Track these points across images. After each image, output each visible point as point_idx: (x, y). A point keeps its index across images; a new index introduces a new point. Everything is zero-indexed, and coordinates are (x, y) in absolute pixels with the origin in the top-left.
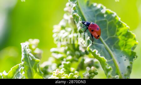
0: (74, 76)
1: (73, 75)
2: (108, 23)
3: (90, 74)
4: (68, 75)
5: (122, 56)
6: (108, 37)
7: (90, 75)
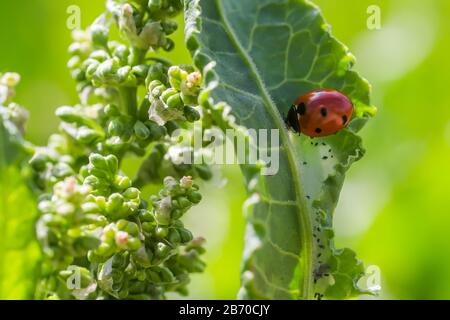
0: (125, 203)
1: (122, 201)
2: (292, 35)
3: (173, 198)
4: (107, 201)
5: (317, 144)
6: (286, 80)
7: (174, 202)
